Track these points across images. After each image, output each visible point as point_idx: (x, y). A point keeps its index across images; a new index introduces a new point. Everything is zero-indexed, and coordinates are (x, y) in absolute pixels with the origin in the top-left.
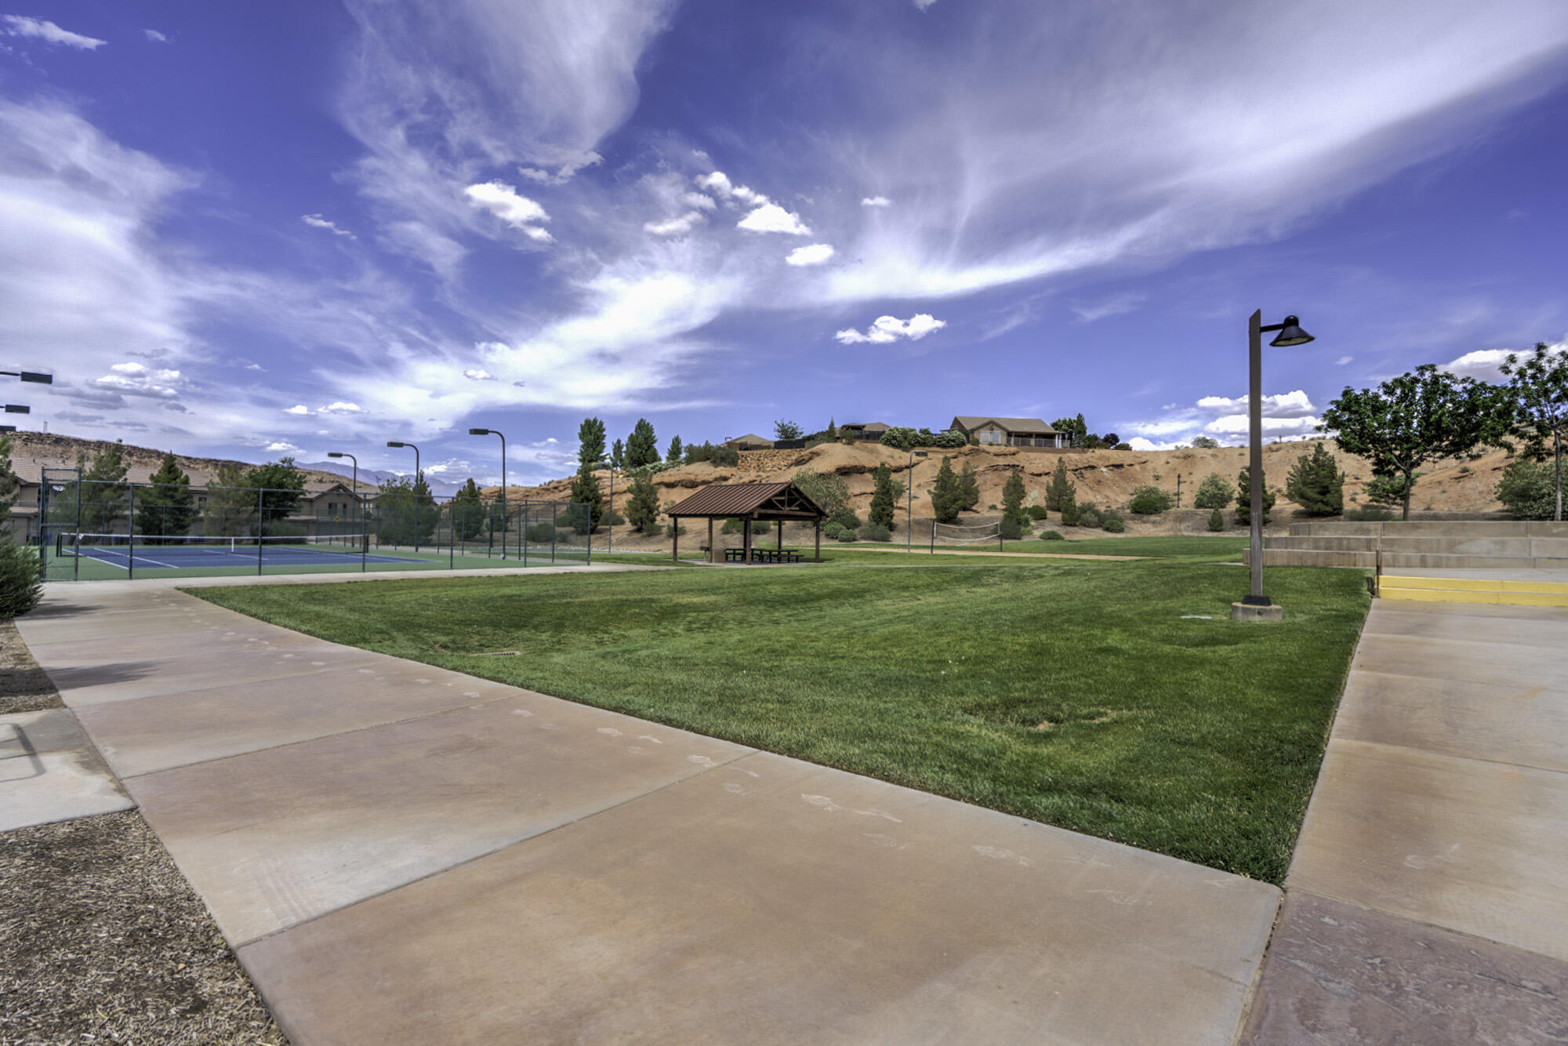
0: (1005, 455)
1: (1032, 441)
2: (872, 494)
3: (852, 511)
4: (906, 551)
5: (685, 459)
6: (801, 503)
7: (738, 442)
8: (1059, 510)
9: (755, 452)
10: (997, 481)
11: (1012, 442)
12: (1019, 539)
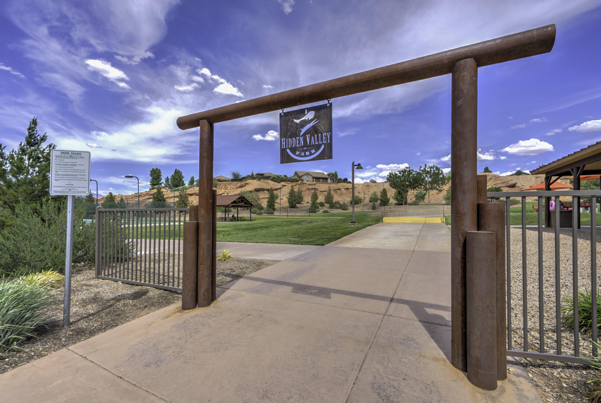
0: (312, 185)
1: (321, 180)
2: (267, 198)
3: (261, 204)
4: (279, 217)
5: (196, 185)
6: (245, 202)
7: (217, 178)
8: (328, 203)
9: (224, 182)
10: (309, 193)
11: (314, 180)
12: (316, 213)
